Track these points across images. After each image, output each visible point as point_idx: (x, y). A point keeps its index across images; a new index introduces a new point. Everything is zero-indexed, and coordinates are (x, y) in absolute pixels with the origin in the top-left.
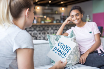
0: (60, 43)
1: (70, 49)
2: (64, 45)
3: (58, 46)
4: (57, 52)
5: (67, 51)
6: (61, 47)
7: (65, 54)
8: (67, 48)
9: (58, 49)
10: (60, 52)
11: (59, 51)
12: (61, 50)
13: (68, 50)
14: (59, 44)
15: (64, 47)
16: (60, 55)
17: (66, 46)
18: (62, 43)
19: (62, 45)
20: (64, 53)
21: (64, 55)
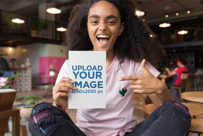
0: (75, 69)
1: (100, 68)
2: (85, 68)
3: (76, 78)
4: (82, 89)
5: (97, 76)
6: (83, 75)
7: (99, 85)
8: (95, 71)
9: (81, 83)
10: (88, 86)
11: (85, 86)
12: (86, 82)
13: (99, 74)
14: (74, 72)
15: (87, 72)
16: (92, 92)
17: (89, 68)
18: (79, 67)
19: (81, 70)
20: (97, 83)
21: (99, 87)
